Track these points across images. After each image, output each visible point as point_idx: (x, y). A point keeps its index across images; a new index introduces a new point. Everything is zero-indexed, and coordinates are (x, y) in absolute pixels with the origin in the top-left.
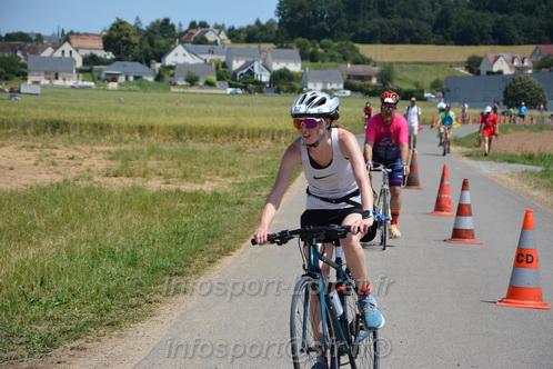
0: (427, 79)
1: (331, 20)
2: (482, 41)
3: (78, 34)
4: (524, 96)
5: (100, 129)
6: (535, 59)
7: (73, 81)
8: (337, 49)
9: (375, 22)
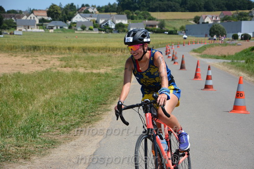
0: (178, 26)
1: (139, 3)
2: (200, 10)
3: (36, 10)
4: (217, 32)
6: (221, 17)
7: (36, 30)
8: (142, 14)
9: (157, 4)
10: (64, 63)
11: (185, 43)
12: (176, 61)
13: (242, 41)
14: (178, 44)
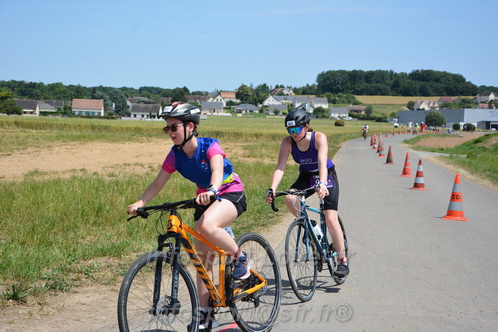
0: (388, 112)
1: (343, 84)
2: (415, 94)
3: (224, 91)
4: (435, 120)
5: (237, 135)
6: (440, 103)
7: (222, 113)
8: (346, 98)
9: (363, 85)
10: (248, 152)
11: (396, 132)
12: (382, 153)
13: (465, 133)
14: (386, 133)
